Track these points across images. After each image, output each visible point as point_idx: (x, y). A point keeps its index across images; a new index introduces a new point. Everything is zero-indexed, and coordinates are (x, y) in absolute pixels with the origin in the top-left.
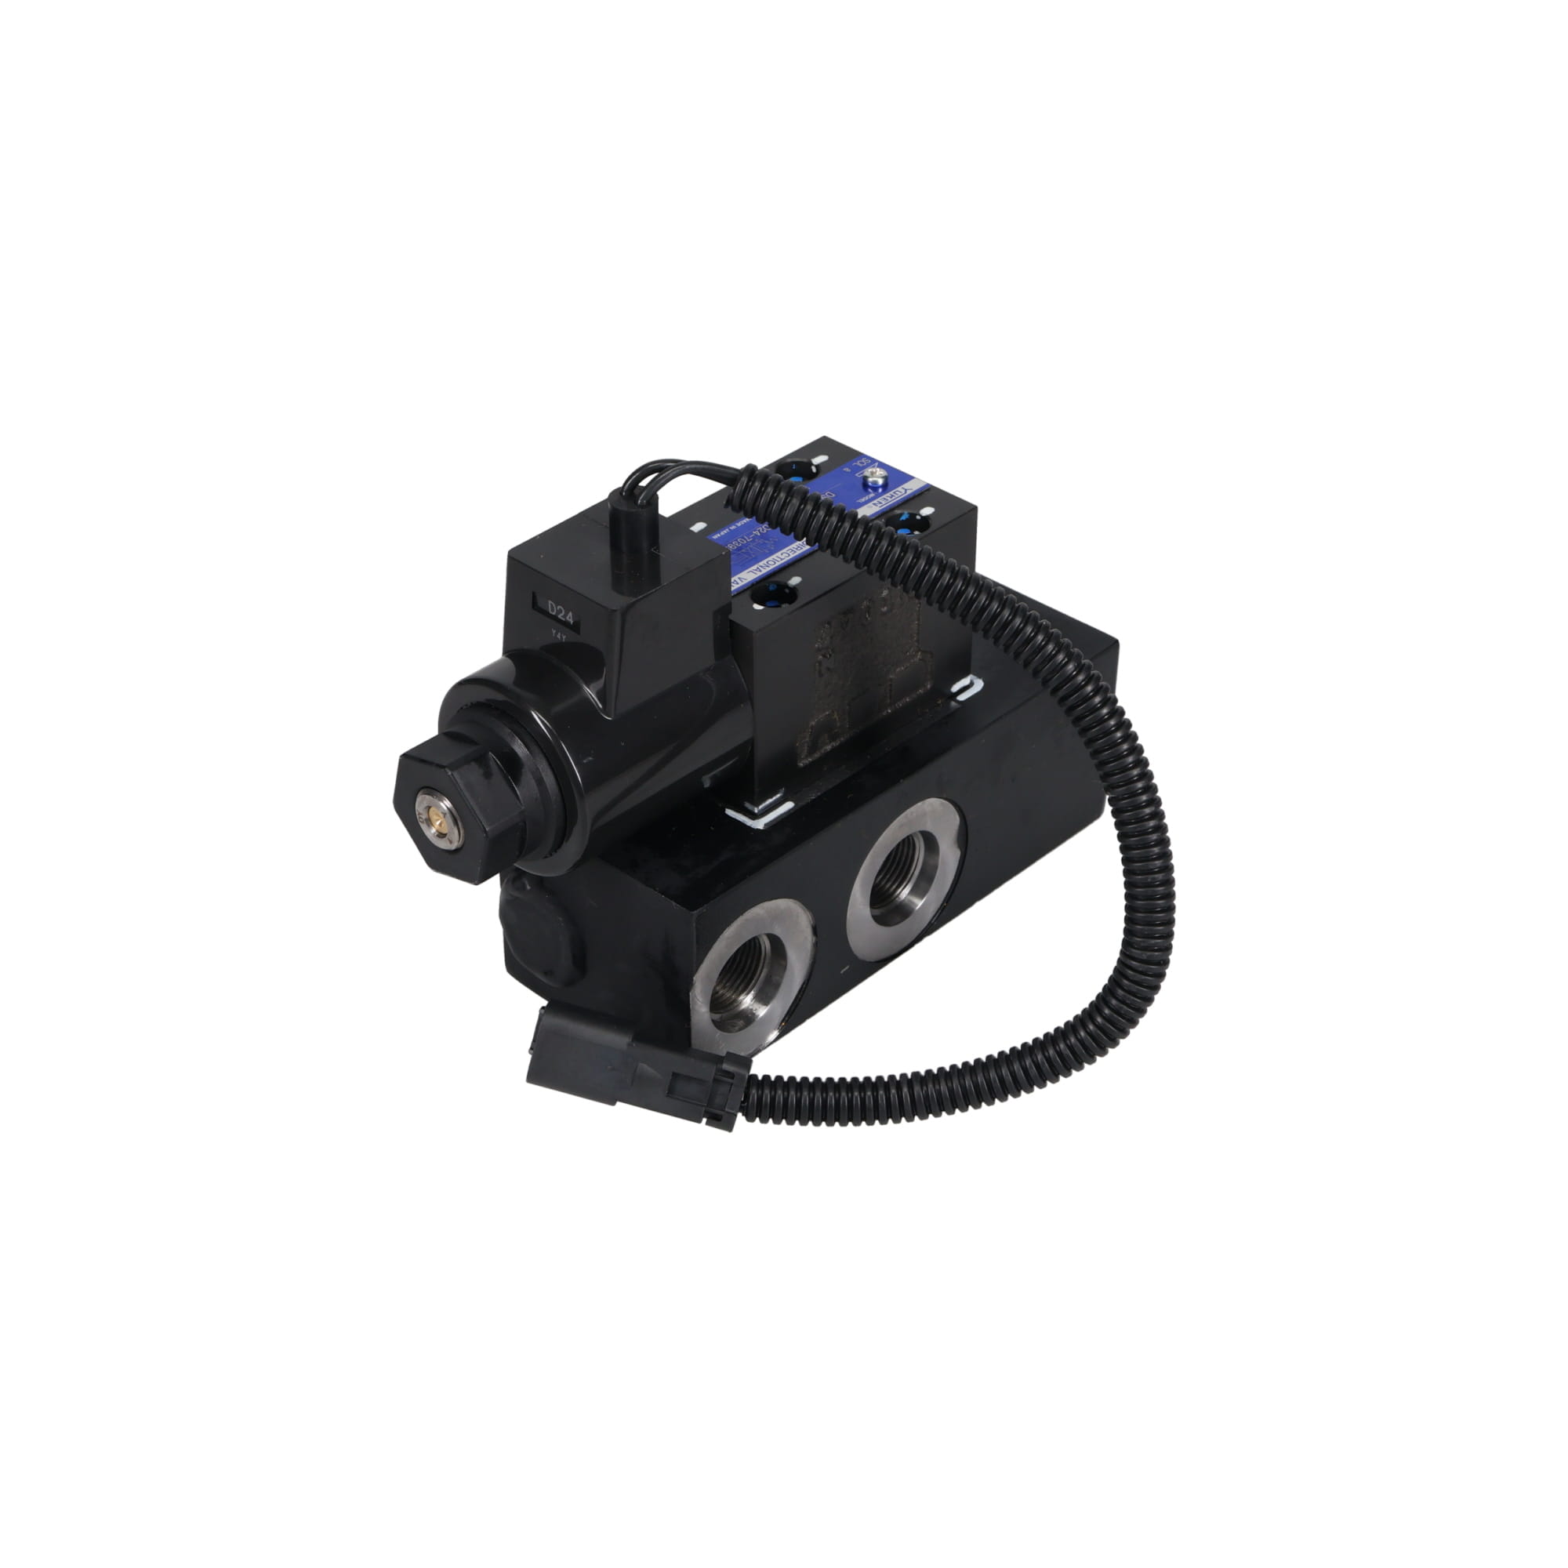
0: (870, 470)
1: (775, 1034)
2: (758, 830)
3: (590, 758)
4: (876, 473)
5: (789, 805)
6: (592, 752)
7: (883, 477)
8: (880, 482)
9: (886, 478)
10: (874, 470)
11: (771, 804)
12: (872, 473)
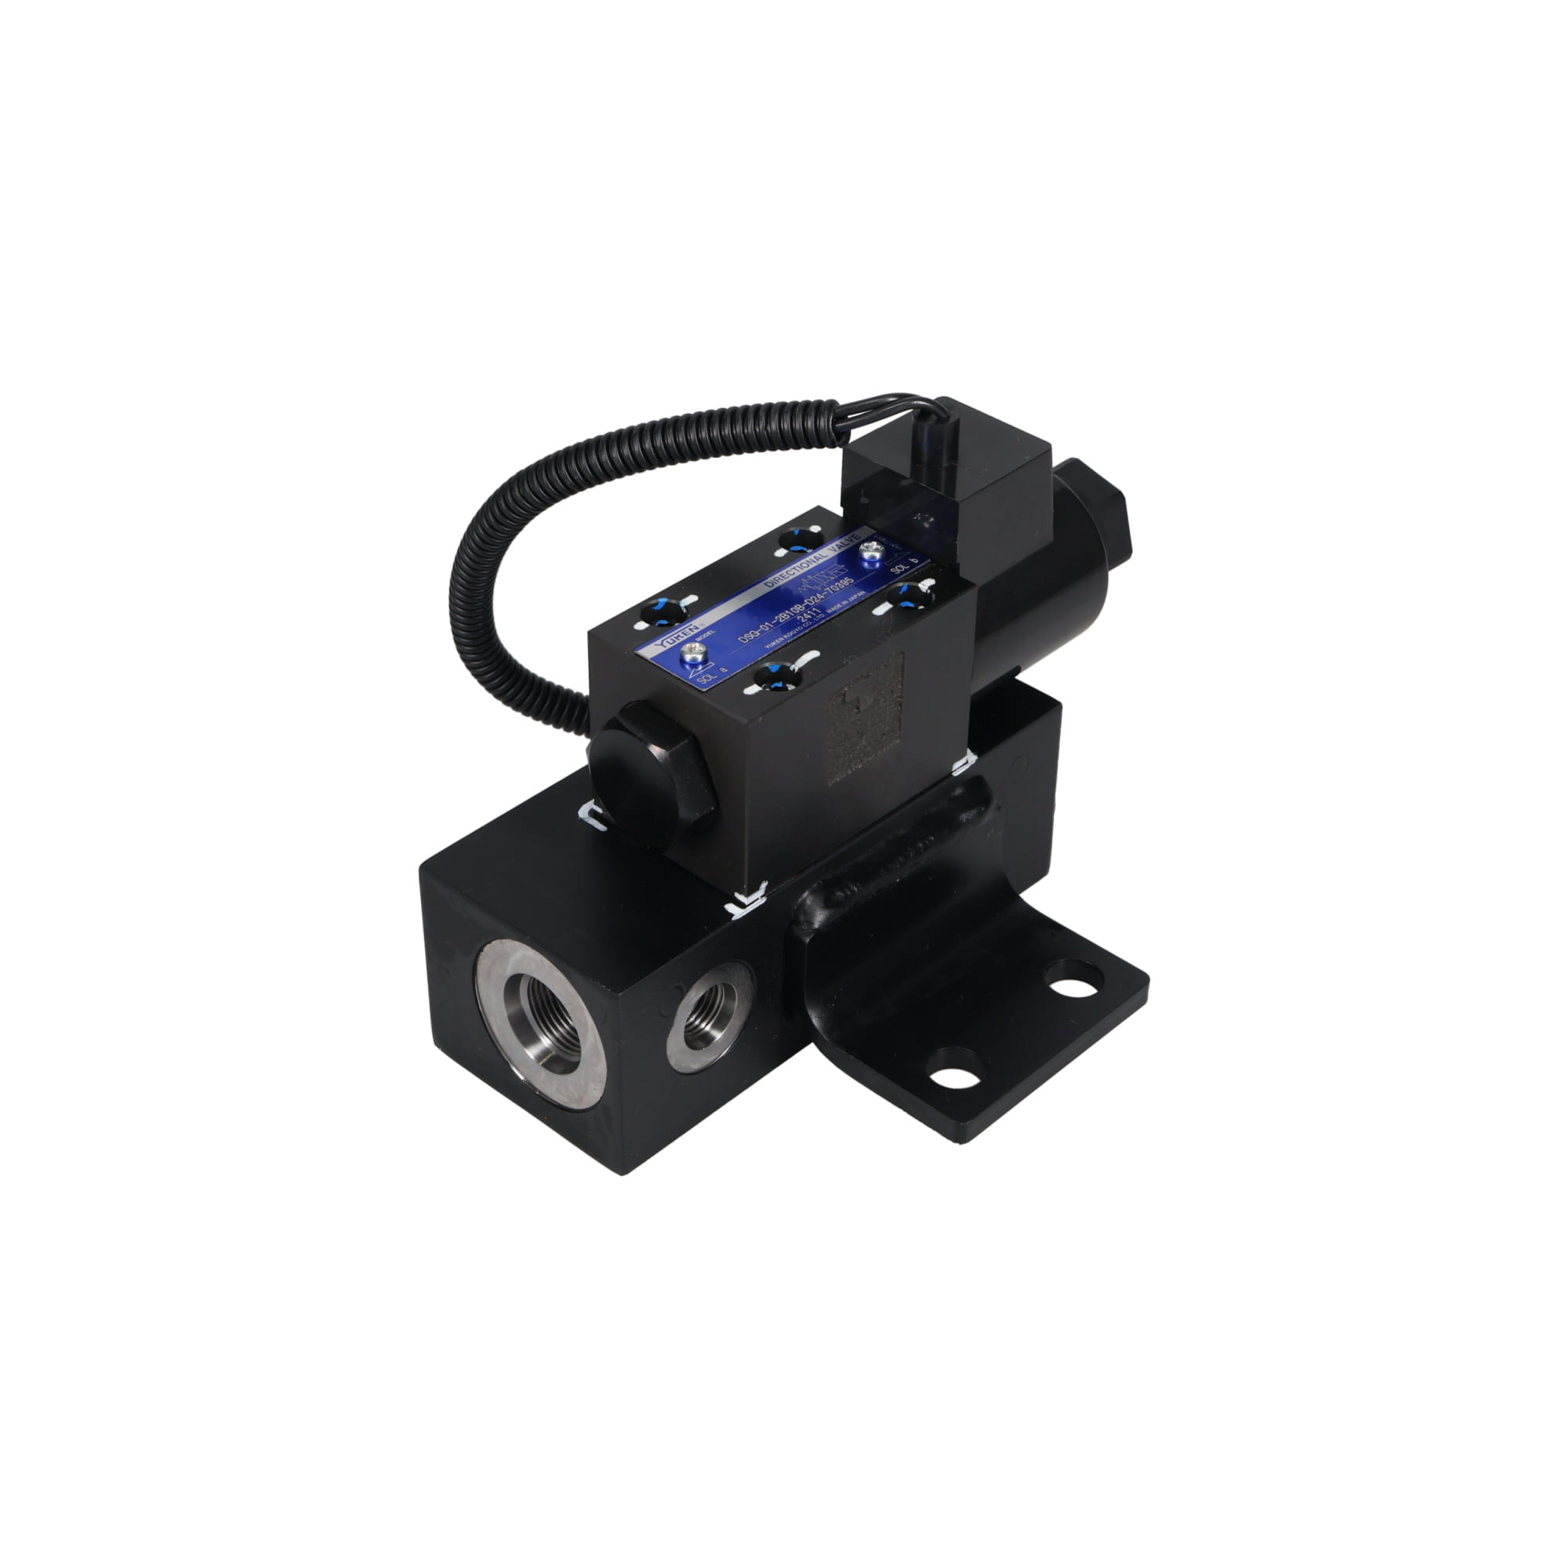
4: (695, 647)
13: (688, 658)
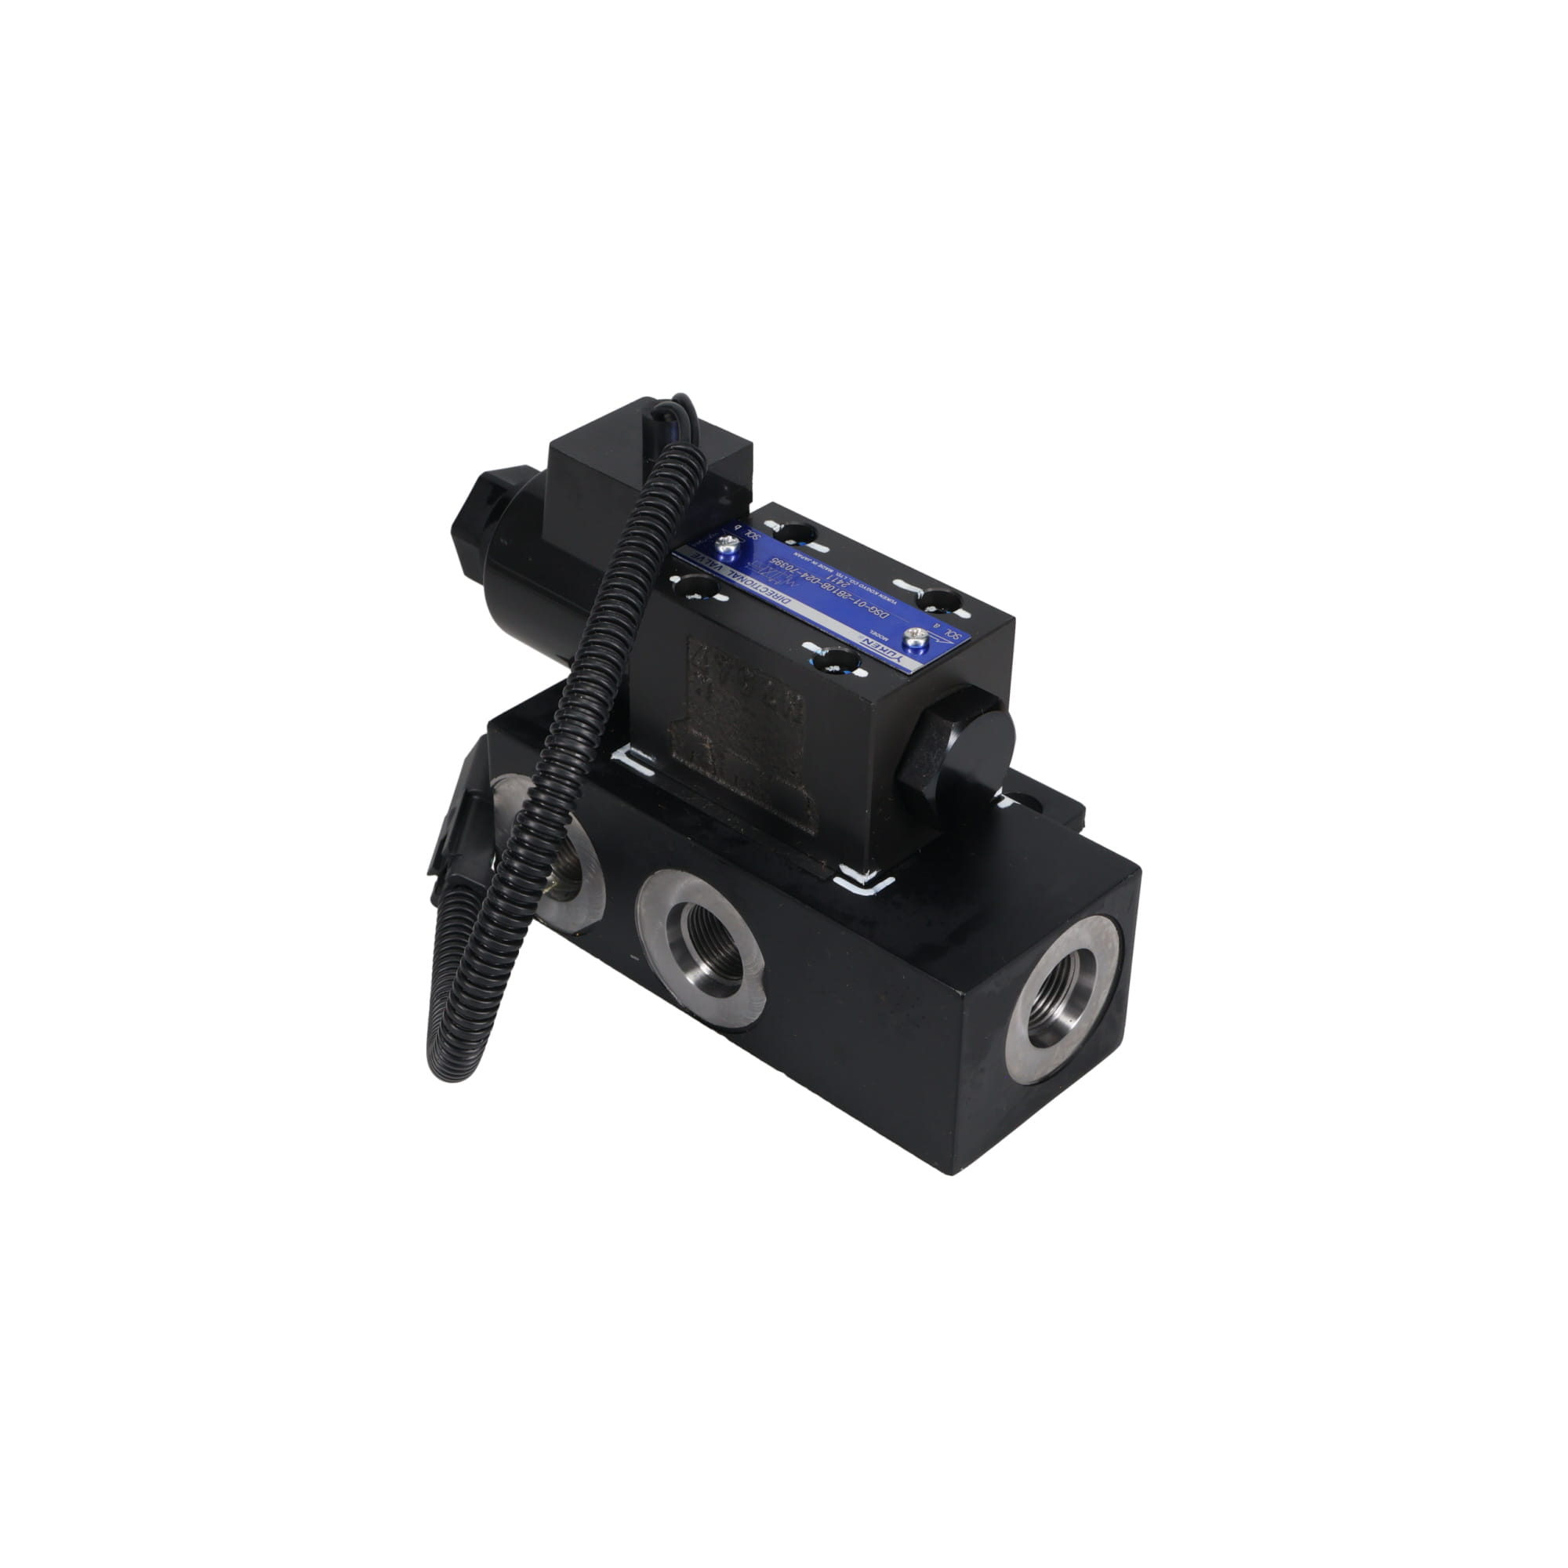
0: (910, 630)
4: (917, 633)
5: (651, 774)
8: (922, 642)
10: (915, 631)
11: (640, 756)
12: (913, 634)
13: (910, 642)
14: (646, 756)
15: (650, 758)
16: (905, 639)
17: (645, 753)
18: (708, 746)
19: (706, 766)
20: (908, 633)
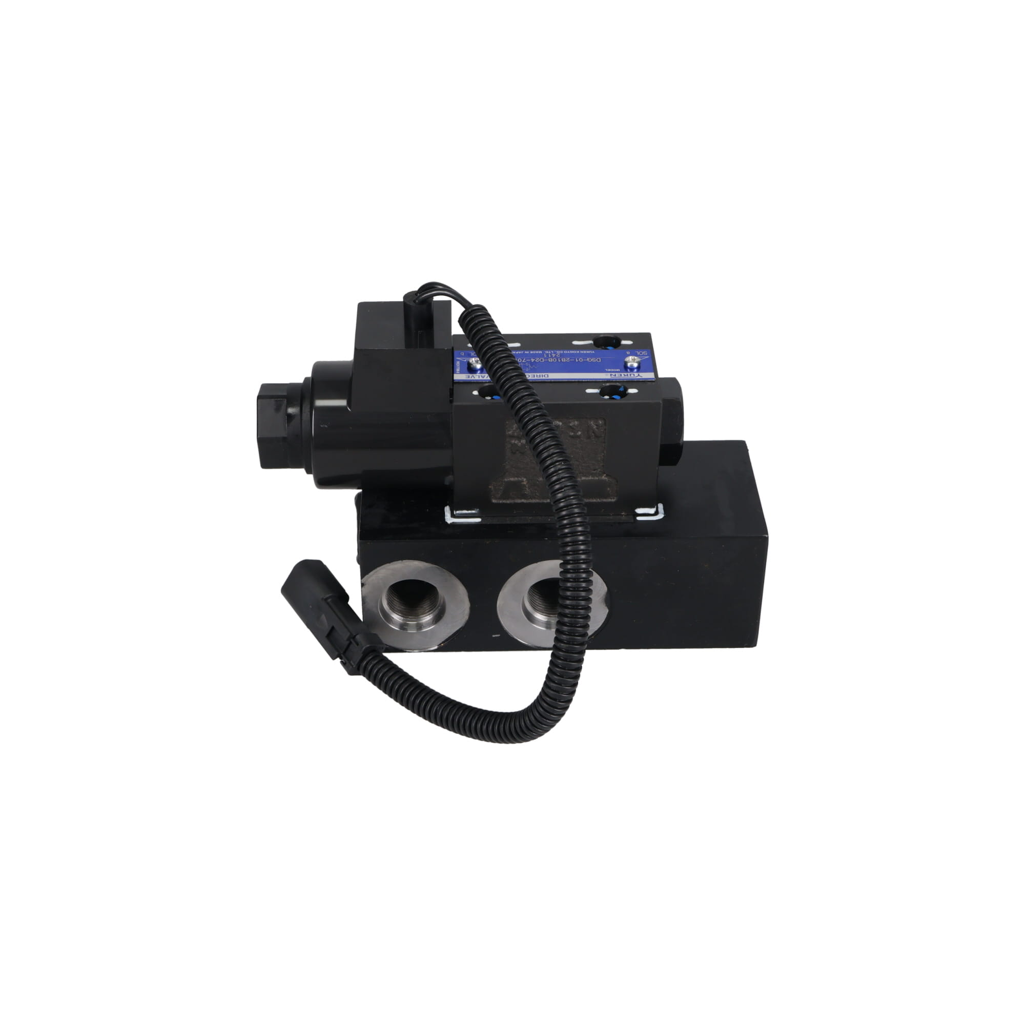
1: (436, 647)
2: (447, 523)
3: (326, 426)
5: (478, 520)
6: (329, 423)
7: (637, 362)
8: (636, 365)
9: (639, 363)
11: (466, 514)
14: (470, 512)
15: (474, 512)
16: (626, 363)
17: (468, 510)
18: (525, 483)
19: (524, 496)
20: (627, 359)
